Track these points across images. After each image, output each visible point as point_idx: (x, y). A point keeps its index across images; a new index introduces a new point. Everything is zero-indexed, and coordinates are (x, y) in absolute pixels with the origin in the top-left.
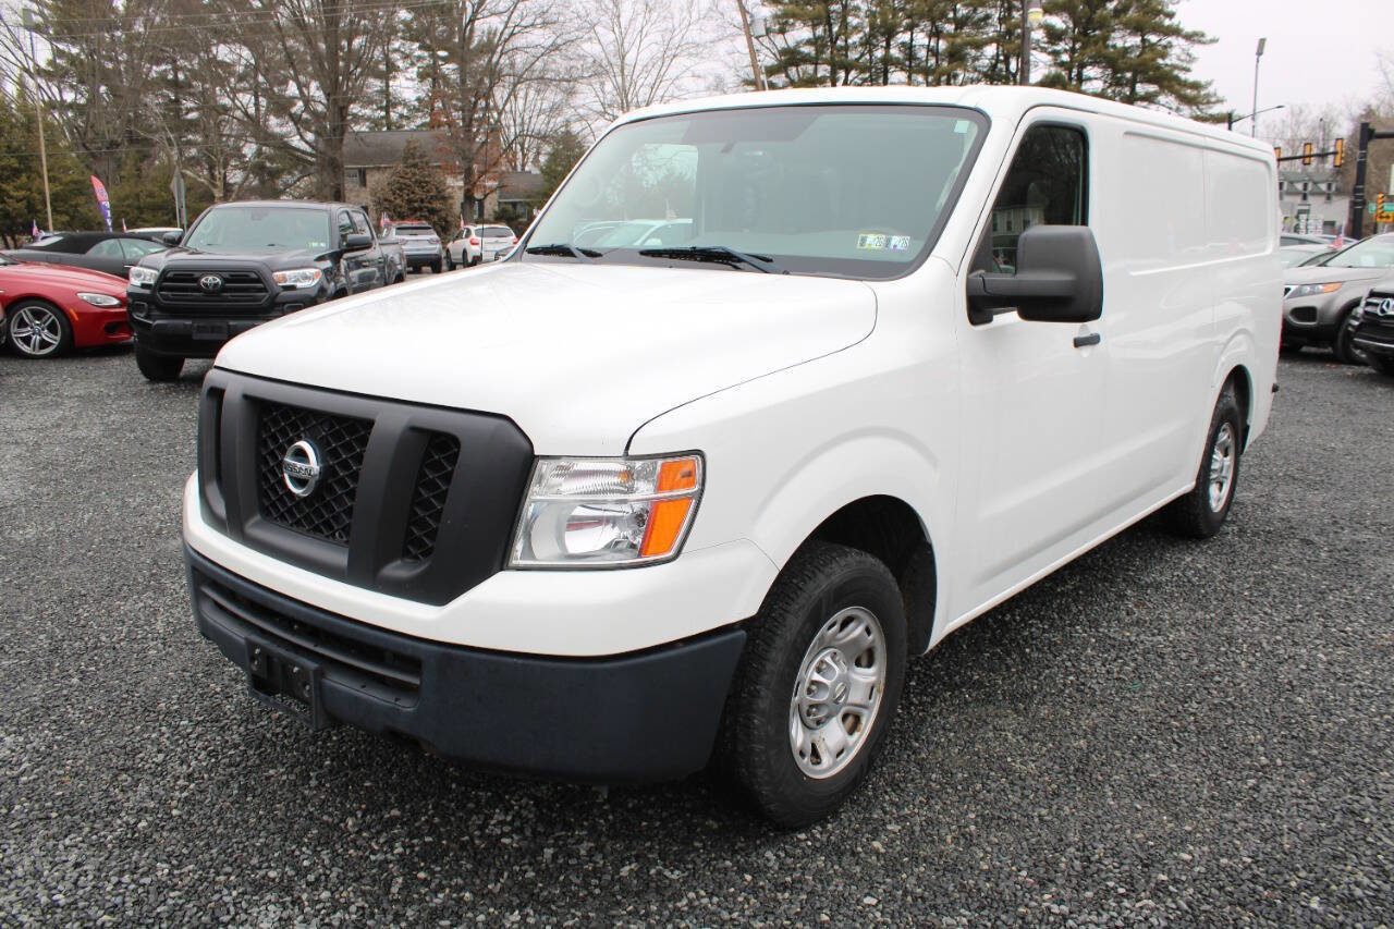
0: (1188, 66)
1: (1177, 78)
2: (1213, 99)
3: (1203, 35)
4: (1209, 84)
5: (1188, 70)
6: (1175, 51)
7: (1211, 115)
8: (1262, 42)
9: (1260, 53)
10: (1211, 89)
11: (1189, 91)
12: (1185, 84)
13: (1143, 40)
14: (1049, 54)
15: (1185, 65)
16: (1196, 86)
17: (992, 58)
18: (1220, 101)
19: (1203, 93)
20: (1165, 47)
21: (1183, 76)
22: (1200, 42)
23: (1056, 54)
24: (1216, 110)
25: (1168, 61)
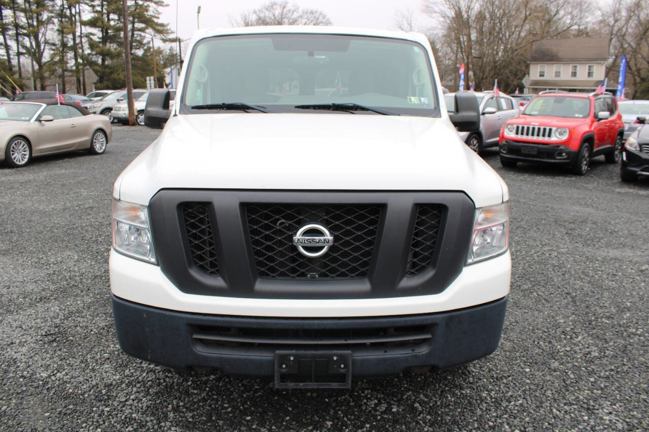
0: (158, 16)
1: (153, 21)
2: (170, 32)
3: (163, 2)
4: (168, 25)
5: (158, 18)
6: (151, 9)
7: (170, 39)
8: (199, 8)
9: (199, 12)
10: (169, 27)
11: (159, 28)
12: (157, 24)
13: (136, 3)
14: (90, 6)
15: (156, 15)
16: (162, 25)
17: (61, 6)
18: (172, 32)
19: (165, 28)
20: (146, 7)
21: (156, 20)
22: (161, 5)
23: (93, 6)
24: (172, 36)
25: (149, 13)
